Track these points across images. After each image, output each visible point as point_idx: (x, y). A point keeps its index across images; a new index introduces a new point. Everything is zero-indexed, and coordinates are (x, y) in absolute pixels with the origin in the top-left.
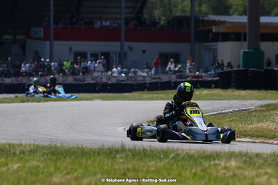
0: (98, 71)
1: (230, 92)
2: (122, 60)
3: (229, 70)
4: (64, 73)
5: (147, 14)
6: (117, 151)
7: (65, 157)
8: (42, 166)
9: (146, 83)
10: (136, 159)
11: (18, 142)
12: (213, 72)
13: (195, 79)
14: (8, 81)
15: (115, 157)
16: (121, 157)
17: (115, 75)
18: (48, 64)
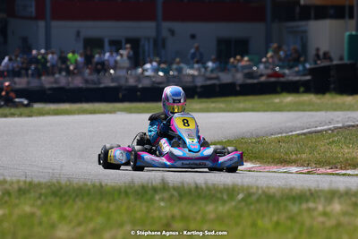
0: (121, 68)
1: (328, 99)
2: (159, 49)
6: (155, 190)
7: (74, 200)
8: (39, 213)
9: (196, 87)
10: (185, 201)
13: (273, 79)
15: (152, 198)
16: (162, 199)
17: (149, 73)
18: (43, 57)
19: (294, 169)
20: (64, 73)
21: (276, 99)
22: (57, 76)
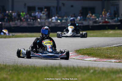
0: (43, 19)
2: (58, 11)
4: (21, 20)
6: (56, 68)
8: (9, 77)
10: (69, 73)
12: (116, 19)
13: (105, 24)
16: (59, 72)
17: (54, 21)
18: (11, 14)
19: (113, 61)
20: (19, 21)
21: (106, 32)
22: (16, 22)
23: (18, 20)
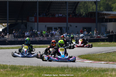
0: (57, 35)
1: (112, 43)
2: (67, 30)
3: (112, 34)
4: (43, 36)
5: (77, 11)
6: (65, 68)
7: (43, 71)
8: (34, 75)
10: (73, 71)
11: (24, 65)
12: (105, 35)
13: (98, 38)
14: (20, 39)
15: (64, 71)
16: (67, 71)
18: (36, 32)
19: (103, 62)
21: (99, 43)
23: (41, 36)
